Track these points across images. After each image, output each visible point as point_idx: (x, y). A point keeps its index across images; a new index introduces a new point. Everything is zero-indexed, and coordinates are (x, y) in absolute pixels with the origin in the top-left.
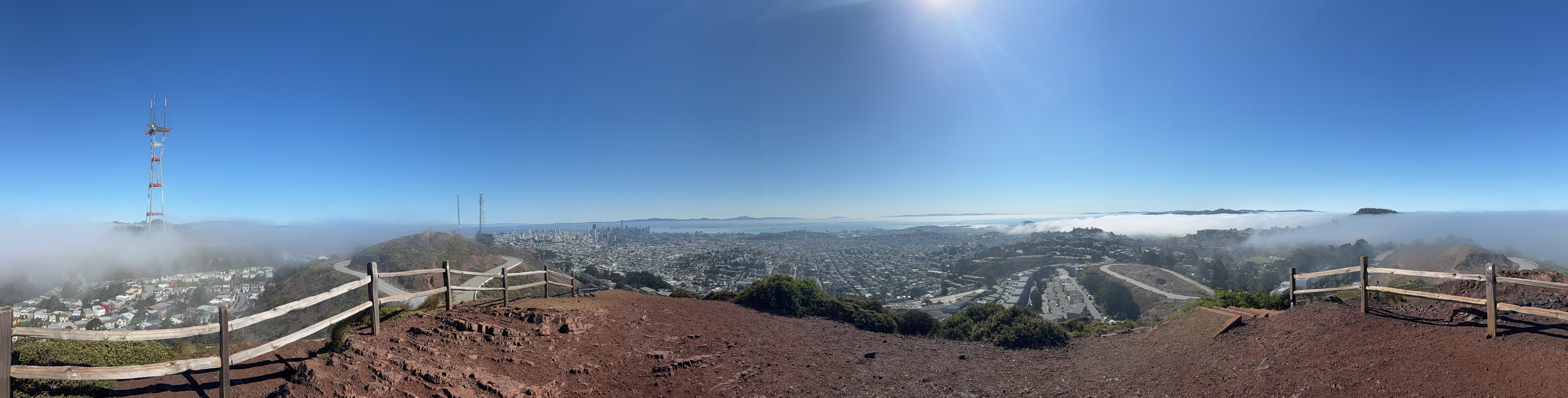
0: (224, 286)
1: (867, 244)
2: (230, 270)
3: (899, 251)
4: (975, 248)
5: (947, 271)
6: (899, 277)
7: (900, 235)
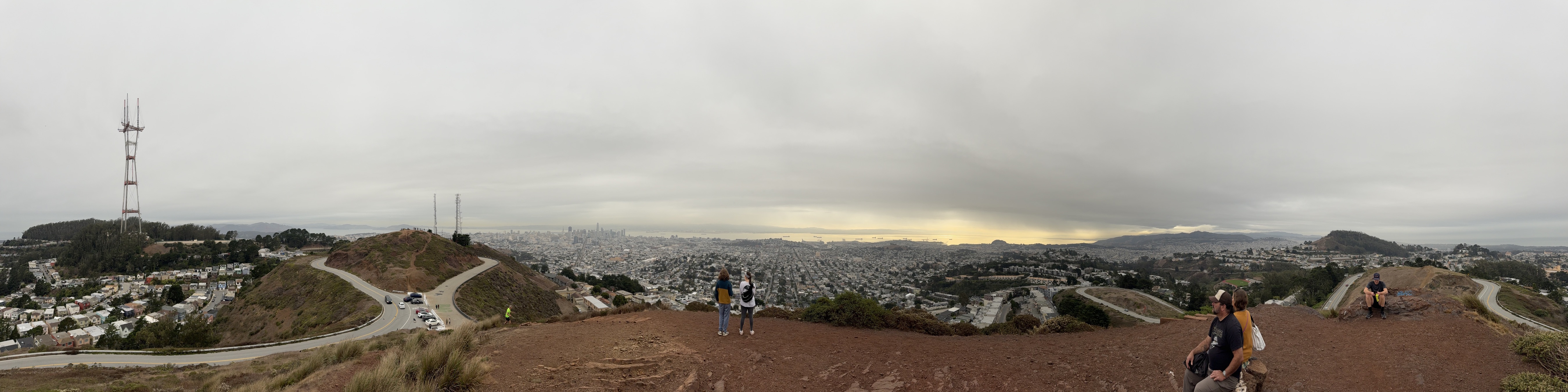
0: (200, 284)
1: (842, 256)
2: (207, 268)
3: (873, 265)
4: (948, 265)
5: (920, 288)
6: (872, 291)
7: (875, 248)
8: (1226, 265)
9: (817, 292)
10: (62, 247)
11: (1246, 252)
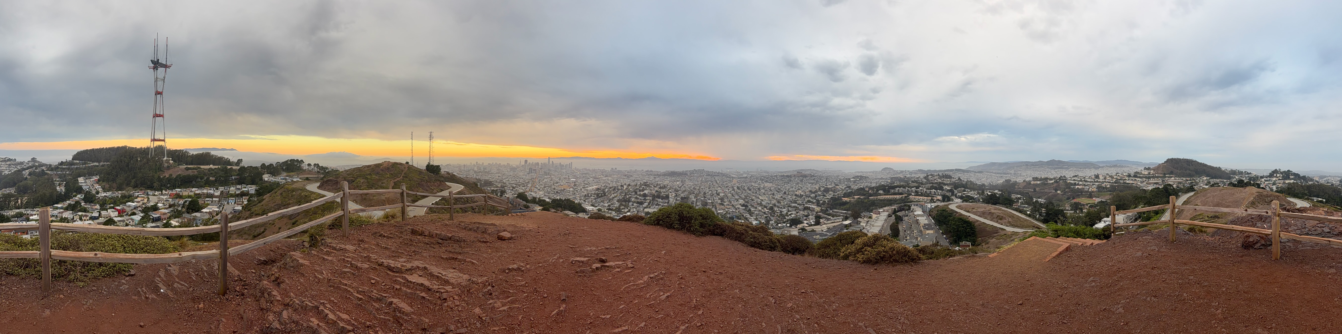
0: (214, 199)
1: (755, 182)
2: (219, 187)
3: (782, 189)
4: (845, 189)
5: (821, 206)
6: (780, 209)
7: (784, 176)
8: (1077, 187)
9: (734, 210)
10: (103, 167)
11: (1094, 176)
